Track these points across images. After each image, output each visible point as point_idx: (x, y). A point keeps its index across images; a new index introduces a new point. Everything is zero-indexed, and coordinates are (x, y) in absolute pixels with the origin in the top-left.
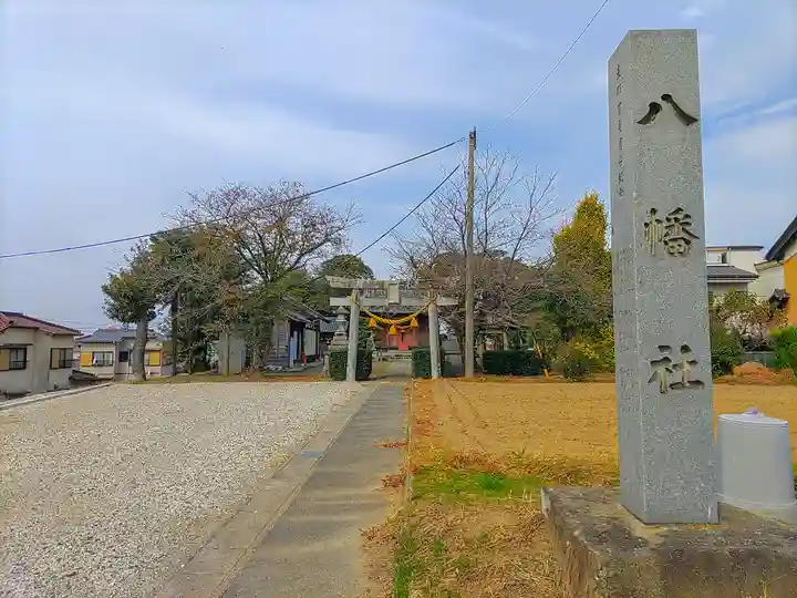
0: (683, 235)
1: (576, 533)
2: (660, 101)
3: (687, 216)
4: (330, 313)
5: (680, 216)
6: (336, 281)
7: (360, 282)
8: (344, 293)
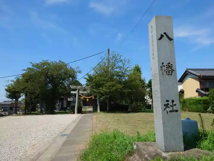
0: (171, 70)
1: (146, 156)
2: (163, 34)
3: (171, 65)
4: (70, 95)
5: (170, 65)
6: (72, 87)
7: (79, 87)
8: (75, 90)
